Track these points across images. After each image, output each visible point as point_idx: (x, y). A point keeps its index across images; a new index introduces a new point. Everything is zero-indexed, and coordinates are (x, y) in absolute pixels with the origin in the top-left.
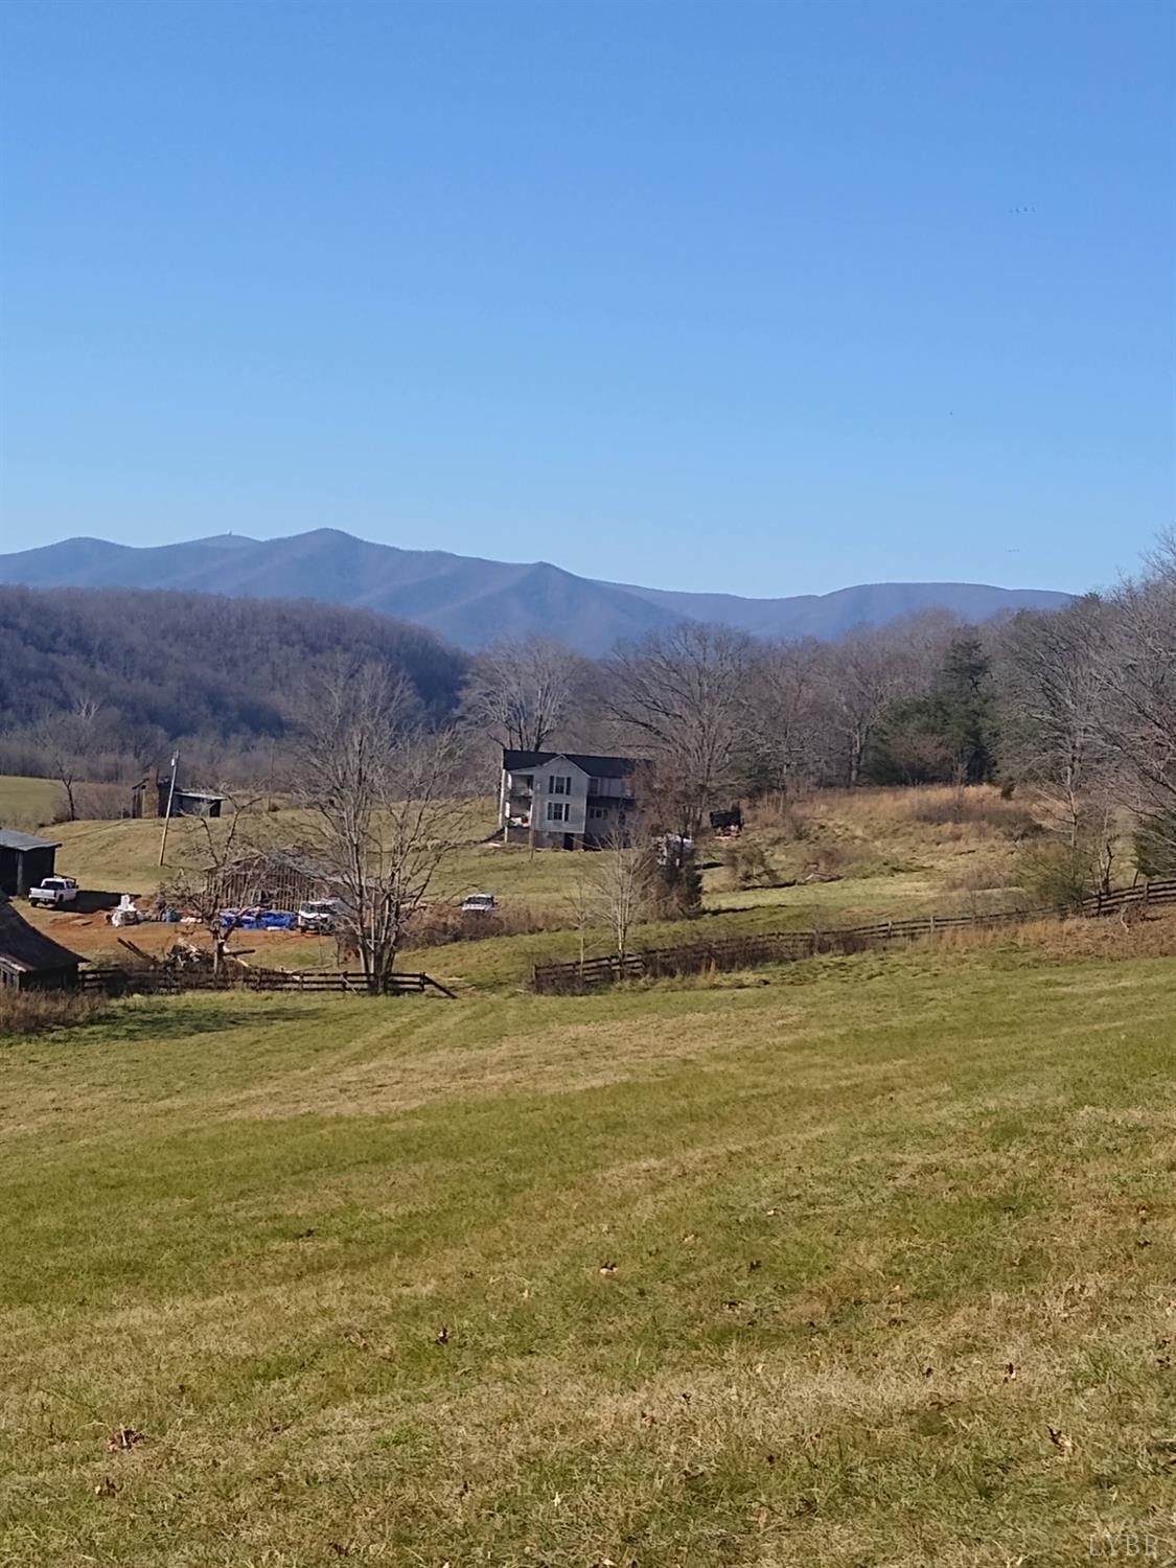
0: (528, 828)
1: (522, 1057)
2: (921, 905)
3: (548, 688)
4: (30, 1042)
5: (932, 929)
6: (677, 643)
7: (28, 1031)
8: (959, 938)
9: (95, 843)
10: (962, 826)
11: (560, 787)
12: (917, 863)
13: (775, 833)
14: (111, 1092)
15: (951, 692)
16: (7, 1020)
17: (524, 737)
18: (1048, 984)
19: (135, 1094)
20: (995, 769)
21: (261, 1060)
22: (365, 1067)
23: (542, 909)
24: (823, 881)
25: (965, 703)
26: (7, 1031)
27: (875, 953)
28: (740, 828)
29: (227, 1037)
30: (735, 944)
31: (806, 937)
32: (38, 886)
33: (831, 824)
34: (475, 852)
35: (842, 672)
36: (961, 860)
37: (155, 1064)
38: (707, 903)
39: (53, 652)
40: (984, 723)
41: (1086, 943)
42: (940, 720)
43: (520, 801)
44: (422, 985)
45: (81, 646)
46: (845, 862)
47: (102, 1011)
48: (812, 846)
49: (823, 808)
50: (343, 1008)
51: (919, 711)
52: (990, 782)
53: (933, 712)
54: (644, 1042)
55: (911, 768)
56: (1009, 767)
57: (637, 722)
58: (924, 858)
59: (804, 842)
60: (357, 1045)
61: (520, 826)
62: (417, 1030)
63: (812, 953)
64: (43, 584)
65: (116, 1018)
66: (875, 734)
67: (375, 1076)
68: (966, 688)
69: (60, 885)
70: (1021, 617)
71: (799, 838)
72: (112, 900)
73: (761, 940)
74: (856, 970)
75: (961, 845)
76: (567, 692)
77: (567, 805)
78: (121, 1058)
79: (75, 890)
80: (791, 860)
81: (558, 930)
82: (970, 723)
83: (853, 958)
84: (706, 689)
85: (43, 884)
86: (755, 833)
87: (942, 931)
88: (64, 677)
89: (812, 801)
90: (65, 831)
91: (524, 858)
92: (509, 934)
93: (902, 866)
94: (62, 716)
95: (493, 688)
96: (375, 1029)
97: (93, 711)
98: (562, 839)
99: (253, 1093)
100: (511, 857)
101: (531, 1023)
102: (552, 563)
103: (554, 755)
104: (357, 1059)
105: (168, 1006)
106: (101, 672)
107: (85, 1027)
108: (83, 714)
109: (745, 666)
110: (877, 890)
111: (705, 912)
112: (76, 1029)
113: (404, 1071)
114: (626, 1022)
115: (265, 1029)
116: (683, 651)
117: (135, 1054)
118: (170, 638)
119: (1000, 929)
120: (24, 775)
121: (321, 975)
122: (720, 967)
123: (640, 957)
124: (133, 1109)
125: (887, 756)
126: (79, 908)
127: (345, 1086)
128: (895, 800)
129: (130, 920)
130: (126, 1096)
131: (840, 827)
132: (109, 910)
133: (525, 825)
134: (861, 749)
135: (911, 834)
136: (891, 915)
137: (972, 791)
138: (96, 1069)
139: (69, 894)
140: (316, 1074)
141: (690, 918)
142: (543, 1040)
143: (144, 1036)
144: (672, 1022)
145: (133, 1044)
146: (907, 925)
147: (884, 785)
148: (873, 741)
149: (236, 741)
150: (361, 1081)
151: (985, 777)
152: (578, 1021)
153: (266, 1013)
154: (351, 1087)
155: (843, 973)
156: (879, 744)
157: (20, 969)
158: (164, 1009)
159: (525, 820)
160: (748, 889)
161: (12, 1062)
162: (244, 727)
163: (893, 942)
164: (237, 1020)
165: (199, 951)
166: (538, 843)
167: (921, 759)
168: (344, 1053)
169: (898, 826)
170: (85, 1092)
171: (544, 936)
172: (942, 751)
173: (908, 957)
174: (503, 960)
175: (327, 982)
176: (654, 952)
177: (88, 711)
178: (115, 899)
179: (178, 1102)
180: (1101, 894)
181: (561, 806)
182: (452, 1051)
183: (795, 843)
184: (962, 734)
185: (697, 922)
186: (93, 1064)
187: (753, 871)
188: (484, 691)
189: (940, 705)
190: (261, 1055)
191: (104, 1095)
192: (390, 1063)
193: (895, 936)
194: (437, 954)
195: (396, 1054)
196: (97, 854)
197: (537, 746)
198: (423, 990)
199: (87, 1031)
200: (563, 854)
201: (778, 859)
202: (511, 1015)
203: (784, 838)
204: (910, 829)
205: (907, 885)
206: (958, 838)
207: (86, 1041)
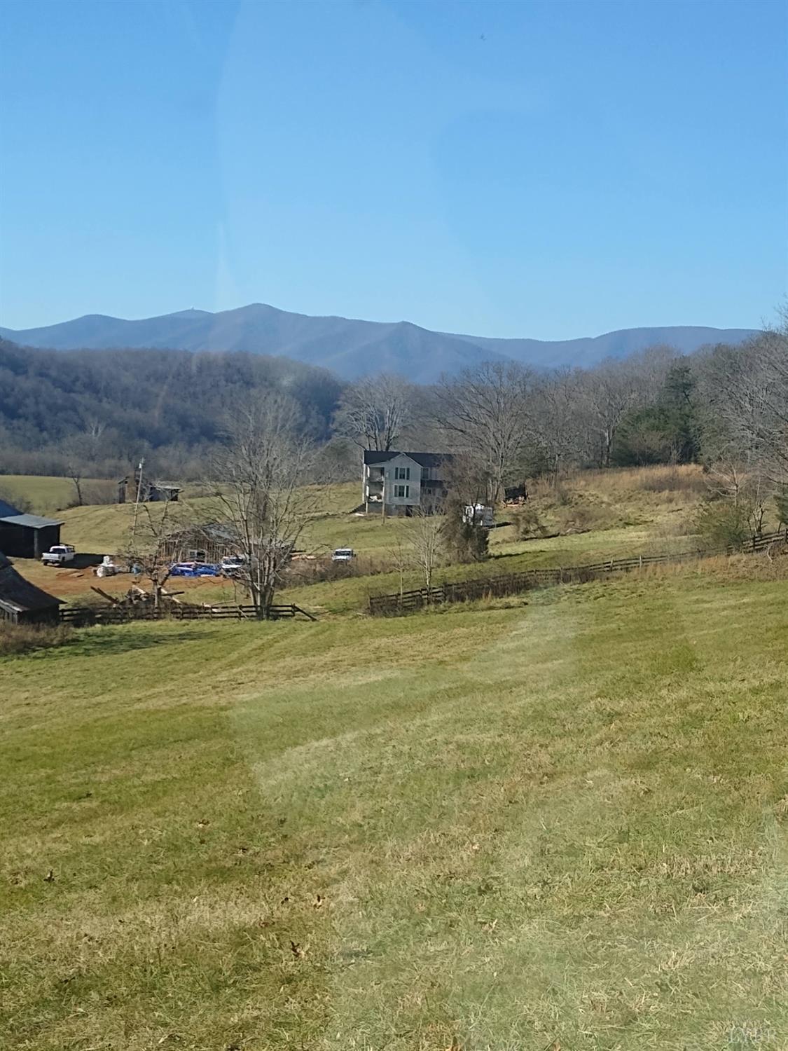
0: (381, 503)
1: (339, 661)
2: (636, 548)
3: (394, 408)
4: (18, 659)
5: (641, 564)
6: (481, 375)
7: (19, 652)
8: (658, 570)
9: (93, 521)
10: (675, 492)
11: (402, 475)
12: (643, 519)
13: (549, 501)
14: (65, 691)
15: (670, 402)
16: (5, 645)
17: (378, 442)
18: (697, 601)
19: (81, 692)
20: (699, 453)
21: (168, 667)
22: (235, 671)
23: (381, 558)
24: (577, 532)
25: (680, 409)
26: (4, 652)
27: (601, 582)
28: (525, 498)
29: (151, 651)
30: (506, 578)
31: (555, 573)
32: (48, 552)
33: (587, 494)
34: (346, 520)
35: (596, 390)
36: (672, 516)
37: (100, 672)
38: (492, 551)
39: (74, 392)
40: (691, 422)
41: (743, 571)
42: (662, 421)
43: (375, 484)
44: (293, 613)
45: (92, 387)
46: (593, 520)
47: (69, 637)
48: (572, 510)
49: (583, 483)
50: (232, 630)
51: (648, 415)
52: (696, 462)
53: (657, 416)
54: (421, 649)
55: (642, 454)
56: (708, 451)
57: (456, 429)
58: (648, 515)
59: (568, 507)
60: (234, 655)
61: (376, 502)
62: (276, 644)
63: (558, 583)
64: (66, 347)
65: (78, 641)
66: (619, 432)
67: (239, 677)
68: (681, 398)
69: (63, 550)
70: (719, 349)
71: (564, 504)
72: (98, 560)
73: (523, 575)
74: (587, 593)
75: (673, 506)
76: (406, 410)
77: (408, 487)
78: (76, 669)
79: (73, 554)
80: (558, 519)
81: (391, 572)
82: (682, 423)
83: (586, 585)
84: (503, 405)
85: (51, 550)
86: (535, 502)
87: (646, 566)
88: (81, 409)
89: (575, 479)
90: (73, 513)
91: (379, 523)
92: (358, 576)
93: (632, 521)
94: (80, 435)
95: (357, 410)
96: (248, 645)
97: (100, 431)
98: (404, 509)
99: (156, 690)
100: (370, 523)
101: (351, 638)
102: (411, 322)
103: (399, 453)
104: (231, 665)
105: (115, 632)
106: (106, 405)
107: (57, 648)
108: (93, 434)
109: (529, 389)
110: (612, 538)
111: (490, 557)
112: (51, 649)
113: (259, 673)
114: (414, 635)
115: (177, 646)
116: (486, 381)
117: (86, 666)
118: (152, 380)
119: (686, 563)
120: (54, 476)
121: (224, 608)
122: (496, 594)
123: (441, 589)
124: (76, 703)
125: (626, 446)
126: (76, 566)
127: (216, 685)
128: (632, 476)
129: (110, 573)
130: (75, 695)
131: (593, 496)
132: (96, 566)
133: (380, 501)
134: (610, 443)
135: (640, 499)
136: (615, 555)
137: (683, 469)
138: (59, 676)
139: (69, 556)
140: (201, 676)
141: (480, 561)
142: (357, 649)
143: (95, 653)
144: (444, 634)
145: (87, 658)
146: (623, 563)
147: (623, 466)
148: (618, 437)
149: (197, 448)
150: (229, 681)
151: (693, 459)
152: (383, 636)
153: (180, 635)
154: (222, 684)
155: (578, 596)
156: (621, 439)
157: (18, 609)
158: (113, 634)
159: (380, 497)
160: (526, 540)
161: (5, 673)
162: (204, 439)
163: (615, 574)
164: (158, 641)
165: (147, 593)
166: (389, 512)
167: (649, 448)
168: (224, 661)
169: (632, 493)
170: (49, 692)
171: (381, 576)
172: (664, 442)
173: (623, 584)
174: (352, 593)
175: (228, 612)
176: (451, 585)
177: (97, 432)
178: (100, 559)
179: (107, 697)
180: (755, 537)
181: (403, 487)
182: (294, 658)
183: (562, 507)
184: (678, 431)
185: (485, 565)
186: (58, 673)
187: (530, 528)
188: (350, 411)
189: (662, 411)
190: (170, 664)
191: (60, 693)
192: (251, 668)
193: (616, 570)
194: (308, 590)
195: (257, 661)
196: (94, 528)
197: (388, 448)
198: (294, 615)
199: (57, 650)
200: (405, 520)
201: (550, 520)
202: (340, 632)
203: (554, 504)
204: (640, 496)
205: (634, 534)
206: (670, 501)
207: (57, 657)
